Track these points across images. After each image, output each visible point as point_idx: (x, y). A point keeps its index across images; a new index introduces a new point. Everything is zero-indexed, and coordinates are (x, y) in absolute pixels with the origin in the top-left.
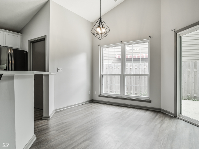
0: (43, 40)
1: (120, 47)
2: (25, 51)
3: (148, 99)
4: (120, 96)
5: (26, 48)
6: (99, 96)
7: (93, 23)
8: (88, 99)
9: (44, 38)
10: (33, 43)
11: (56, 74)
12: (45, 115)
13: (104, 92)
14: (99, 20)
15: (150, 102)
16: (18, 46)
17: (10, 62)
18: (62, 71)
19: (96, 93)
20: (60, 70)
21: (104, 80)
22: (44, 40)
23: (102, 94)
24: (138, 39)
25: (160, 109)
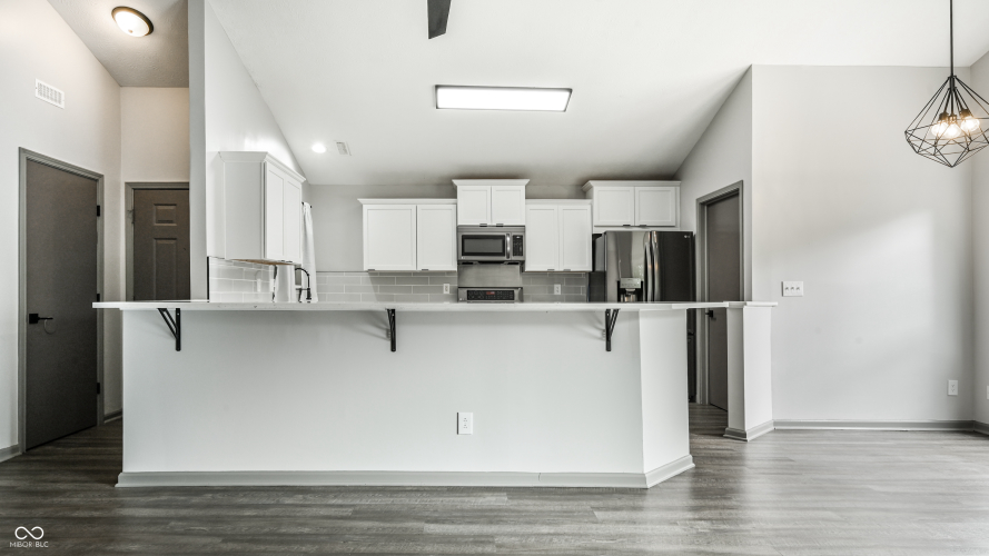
0: (733, 195)
2: (687, 233)
5: (692, 224)
9: (738, 190)
10: (709, 205)
11: (776, 304)
12: (732, 424)
14: (948, 86)
16: (669, 219)
17: (649, 267)
18: (801, 292)
20: (795, 291)
22: (738, 194)
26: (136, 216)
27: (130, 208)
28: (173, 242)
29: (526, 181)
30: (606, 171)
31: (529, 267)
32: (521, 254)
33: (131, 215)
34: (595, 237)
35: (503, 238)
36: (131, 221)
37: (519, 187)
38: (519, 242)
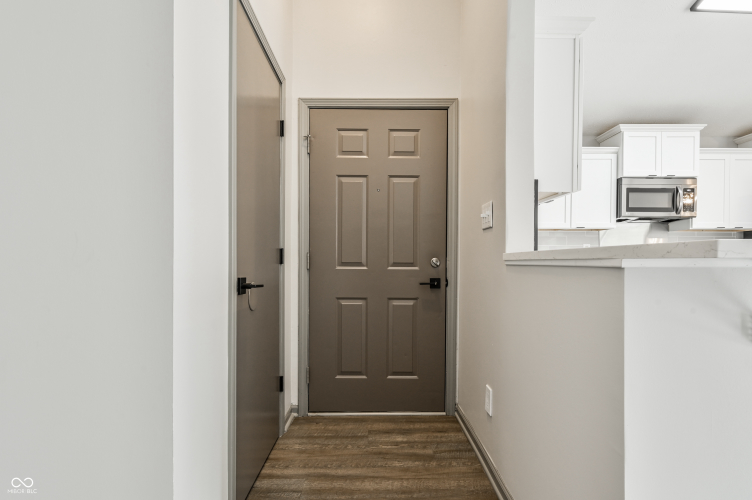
26: (312, 144)
27: (305, 132)
28: (362, 180)
32: (692, 209)
33: (305, 143)
35: (672, 191)
36: (304, 151)
37: (691, 134)
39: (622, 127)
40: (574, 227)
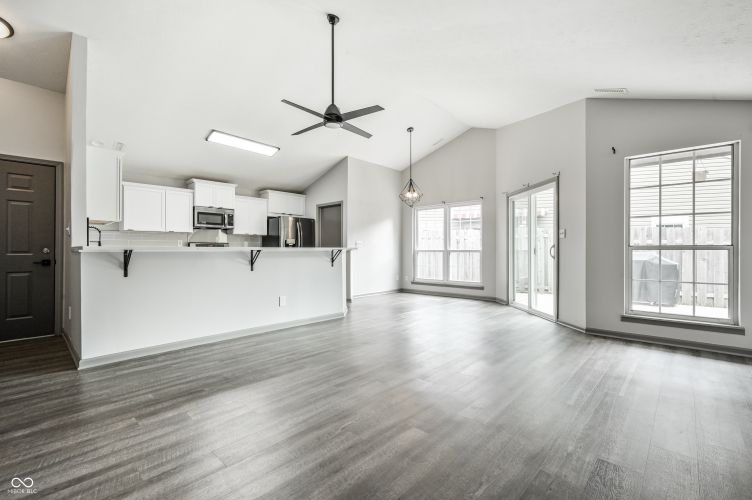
0: (338, 206)
1: (443, 210)
2: (312, 219)
3: (480, 285)
4: (442, 283)
5: (313, 215)
6: (413, 283)
7: (402, 173)
8: (396, 288)
9: (340, 204)
10: (322, 208)
13: (421, 276)
15: (482, 288)
16: (301, 213)
19: (408, 279)
21: (420, 258)
22: (340, 206)
23: (416, 280)
24: (466, 200)
25: (495, 299)
29: (236, 185)
30: (274, 186)
31: (235, 232)
32: (232, 224)
34: (269, 218)
35: (222, 215)
37: (231, 189)
38: (231, 218)
39: (194, 180)
40: (168, 230)
